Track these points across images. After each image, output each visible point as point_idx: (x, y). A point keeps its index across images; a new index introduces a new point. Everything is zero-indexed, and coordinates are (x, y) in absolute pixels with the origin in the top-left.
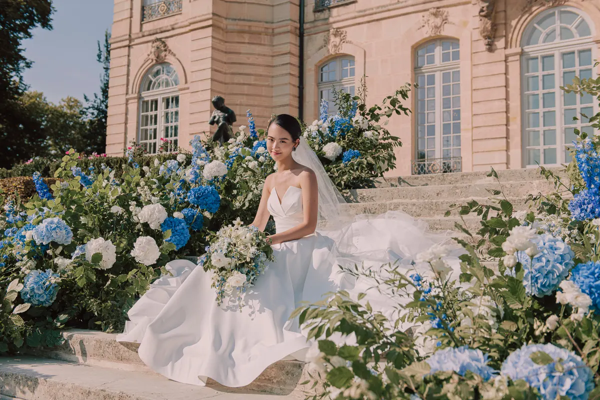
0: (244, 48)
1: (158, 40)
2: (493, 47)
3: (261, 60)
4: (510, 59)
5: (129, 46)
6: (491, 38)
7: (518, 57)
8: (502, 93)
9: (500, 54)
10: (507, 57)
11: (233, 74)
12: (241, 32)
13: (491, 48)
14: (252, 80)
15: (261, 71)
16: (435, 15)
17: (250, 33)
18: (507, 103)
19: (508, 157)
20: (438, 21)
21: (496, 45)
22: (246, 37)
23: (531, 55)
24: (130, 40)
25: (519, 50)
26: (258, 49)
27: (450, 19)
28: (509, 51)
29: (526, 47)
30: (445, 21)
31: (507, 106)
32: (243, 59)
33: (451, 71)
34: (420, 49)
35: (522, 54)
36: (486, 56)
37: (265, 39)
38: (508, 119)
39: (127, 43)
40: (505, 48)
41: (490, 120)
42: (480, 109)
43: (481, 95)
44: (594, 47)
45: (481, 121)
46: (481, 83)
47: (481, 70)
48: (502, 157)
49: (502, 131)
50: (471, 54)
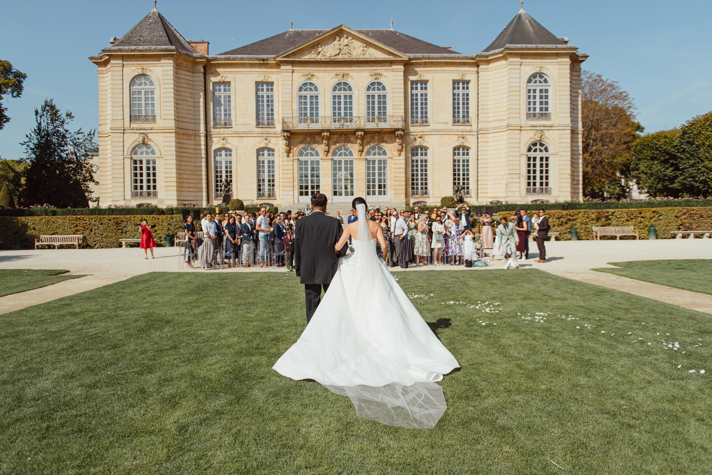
0: (185, 141)
1: (143, 133)
3: (192, 147)
4: (294, 160)
5: (124, 133)
6: (288, 152)
9: (291, 158)
11: (181, 152)
12: (184, 134)
13: (288, 156)
14: (188, 155)
15: (192, 151)
16: (266, 139)
17: (187, 135)
19: (294, 193)
20: (267, 142)
21: (290, 155)
22: (186, 137)
23: (301, 160)
24: (124, 130)
26: (190, 142)
27: (271, 142)
28: (294, 158)
29: (299, 157)
30: (269, 142)
31: (293, 176)
32: (185, 146)
33: (271, 160)
34: (260, 151)
35: (298, 159)
36: (286, 158)
37: (193, 138)
39: (122, 131)
41: (288, 180)
42: (285, 176)
43: (285, 172)
44: (321, 161)
45: (285, 180)
46: (285, 168)
47: (285, 163)
48: (291, 193)
49: (292, 184)
50: (281, 156)
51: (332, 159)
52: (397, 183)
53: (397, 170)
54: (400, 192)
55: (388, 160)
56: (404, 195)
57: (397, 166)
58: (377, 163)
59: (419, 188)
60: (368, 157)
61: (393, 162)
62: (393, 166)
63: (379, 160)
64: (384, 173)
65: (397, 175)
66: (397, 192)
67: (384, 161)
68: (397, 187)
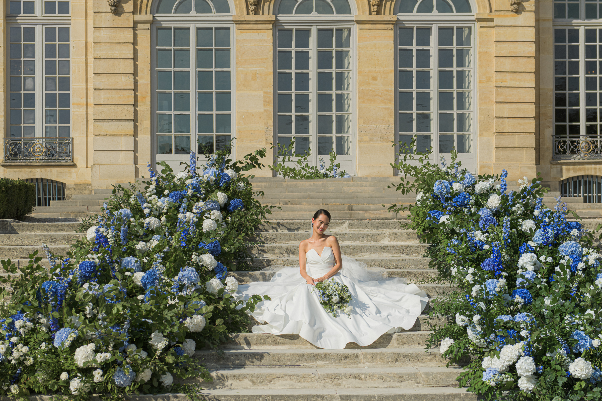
2: (120, 10)
4: (140, 26)
7: (148, 26)
8: (129, 67)
9: (127, 19)
10: (136, 23)
13: (116, 10)
18: (135, 79)
19: (136, 143)
21: (123, 7)
23: (163, 25)
25: (149, 17)
28: (138, 17)
29: (157, 15)
31: (136, 83)
33: (57, 26)
35: (153, 22)
36: (110, 19)
38: (136, 97)
40: (134, 13)
41: (114, 97)
42: (104, 82)
43: (104, 66)
44: (233, 28)
45: (103, 97)
46: (103, 51)
47: (105, 35)
48: (128, 143)
49: (129, 113)
50: (90, 12)
51: (275, 23)
52: (506, 110)
53: (508, 65)
54: (517, 141)
55: (476, 27)
56: (533, 153)
57: (506, 49)
58: (434, 38)
59: (583, 131)
60: (403, 17)
61: (494, 34)
62: (494, 49)
63: (440, 29)
64: (461, 75)
65: (509, 80)
66: (507, 141)
67: (460, 29)
68: (508, 126)
